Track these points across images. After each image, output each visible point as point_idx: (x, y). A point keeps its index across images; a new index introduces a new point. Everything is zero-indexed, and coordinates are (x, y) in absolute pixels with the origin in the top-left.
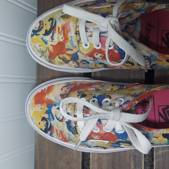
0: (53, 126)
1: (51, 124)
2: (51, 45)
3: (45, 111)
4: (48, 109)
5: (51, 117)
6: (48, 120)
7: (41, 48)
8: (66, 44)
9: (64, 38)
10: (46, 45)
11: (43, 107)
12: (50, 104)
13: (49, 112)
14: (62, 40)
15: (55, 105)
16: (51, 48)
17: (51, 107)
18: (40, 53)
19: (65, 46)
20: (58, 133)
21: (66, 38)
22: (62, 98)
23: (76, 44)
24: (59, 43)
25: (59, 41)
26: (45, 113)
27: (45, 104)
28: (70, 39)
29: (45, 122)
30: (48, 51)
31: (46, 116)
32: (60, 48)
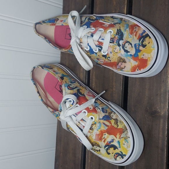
0: (138, 39)
1: (139, 41)
2: (117, 138)
3: (141, 52)
4: (138, 54)
5: (137, 46)
6: (141, 45)
7: (124, 142)
8: (105, 129)
9: (104, 134)
10: (120, 141)
11: (142, 56)
12: (135, 57)
13: (138, 51)
14: (106, 134)
15: (131, 55)
16: (118, 136)
17: (135, 54)
18: (127, 140)
19: (107, 130)
20: (135, 34)
21: (102, 133)
22: (125, 60)
23: (98, 125)
24: (110, 134)
25: (109, 135)
26: (141, 50)
27: (140, 58)
28: (99, 130)
29: (144, 43)
30: (121, 137)
31: (141, 48)
32: (111, 131)
